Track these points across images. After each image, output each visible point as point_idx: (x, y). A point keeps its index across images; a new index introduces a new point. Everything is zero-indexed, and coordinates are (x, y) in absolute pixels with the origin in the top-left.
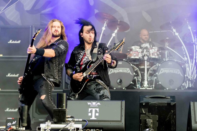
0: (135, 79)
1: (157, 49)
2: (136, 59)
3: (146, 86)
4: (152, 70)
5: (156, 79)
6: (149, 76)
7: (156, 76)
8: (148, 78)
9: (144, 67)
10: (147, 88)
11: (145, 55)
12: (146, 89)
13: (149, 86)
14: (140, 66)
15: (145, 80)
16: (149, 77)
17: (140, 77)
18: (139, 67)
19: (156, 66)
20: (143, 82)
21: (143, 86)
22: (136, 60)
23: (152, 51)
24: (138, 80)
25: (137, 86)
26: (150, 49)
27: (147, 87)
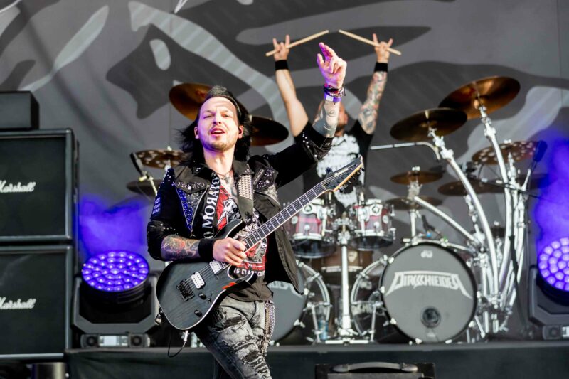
0: (310, 311)
1: (381, 207)
2: (312, 241)
3: (348, 334)
4: (367, 277)
5: (378, 310)
6: (357, 301)
7: (381, 297)
8: (353, 307)
9: (340, 270)
10: (348, 340)
11: (340, 229)
12: (347, 343)
13: (356, 334)
14: (326, 266)
15: (342, 311)
16: (356, 303)
17: (326, 304)
18: (324, 268)
19: (381, 264)
20: (336, 320)
21: (338, 334)
22: (312, 246)
23: (364, 214)
24: (320, 312)
25: (317, 333)
26: (358, 206)
27: (351, 338)
